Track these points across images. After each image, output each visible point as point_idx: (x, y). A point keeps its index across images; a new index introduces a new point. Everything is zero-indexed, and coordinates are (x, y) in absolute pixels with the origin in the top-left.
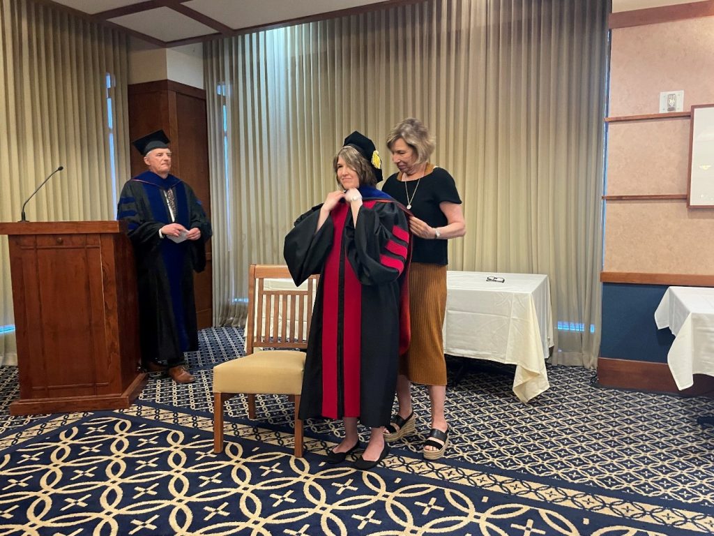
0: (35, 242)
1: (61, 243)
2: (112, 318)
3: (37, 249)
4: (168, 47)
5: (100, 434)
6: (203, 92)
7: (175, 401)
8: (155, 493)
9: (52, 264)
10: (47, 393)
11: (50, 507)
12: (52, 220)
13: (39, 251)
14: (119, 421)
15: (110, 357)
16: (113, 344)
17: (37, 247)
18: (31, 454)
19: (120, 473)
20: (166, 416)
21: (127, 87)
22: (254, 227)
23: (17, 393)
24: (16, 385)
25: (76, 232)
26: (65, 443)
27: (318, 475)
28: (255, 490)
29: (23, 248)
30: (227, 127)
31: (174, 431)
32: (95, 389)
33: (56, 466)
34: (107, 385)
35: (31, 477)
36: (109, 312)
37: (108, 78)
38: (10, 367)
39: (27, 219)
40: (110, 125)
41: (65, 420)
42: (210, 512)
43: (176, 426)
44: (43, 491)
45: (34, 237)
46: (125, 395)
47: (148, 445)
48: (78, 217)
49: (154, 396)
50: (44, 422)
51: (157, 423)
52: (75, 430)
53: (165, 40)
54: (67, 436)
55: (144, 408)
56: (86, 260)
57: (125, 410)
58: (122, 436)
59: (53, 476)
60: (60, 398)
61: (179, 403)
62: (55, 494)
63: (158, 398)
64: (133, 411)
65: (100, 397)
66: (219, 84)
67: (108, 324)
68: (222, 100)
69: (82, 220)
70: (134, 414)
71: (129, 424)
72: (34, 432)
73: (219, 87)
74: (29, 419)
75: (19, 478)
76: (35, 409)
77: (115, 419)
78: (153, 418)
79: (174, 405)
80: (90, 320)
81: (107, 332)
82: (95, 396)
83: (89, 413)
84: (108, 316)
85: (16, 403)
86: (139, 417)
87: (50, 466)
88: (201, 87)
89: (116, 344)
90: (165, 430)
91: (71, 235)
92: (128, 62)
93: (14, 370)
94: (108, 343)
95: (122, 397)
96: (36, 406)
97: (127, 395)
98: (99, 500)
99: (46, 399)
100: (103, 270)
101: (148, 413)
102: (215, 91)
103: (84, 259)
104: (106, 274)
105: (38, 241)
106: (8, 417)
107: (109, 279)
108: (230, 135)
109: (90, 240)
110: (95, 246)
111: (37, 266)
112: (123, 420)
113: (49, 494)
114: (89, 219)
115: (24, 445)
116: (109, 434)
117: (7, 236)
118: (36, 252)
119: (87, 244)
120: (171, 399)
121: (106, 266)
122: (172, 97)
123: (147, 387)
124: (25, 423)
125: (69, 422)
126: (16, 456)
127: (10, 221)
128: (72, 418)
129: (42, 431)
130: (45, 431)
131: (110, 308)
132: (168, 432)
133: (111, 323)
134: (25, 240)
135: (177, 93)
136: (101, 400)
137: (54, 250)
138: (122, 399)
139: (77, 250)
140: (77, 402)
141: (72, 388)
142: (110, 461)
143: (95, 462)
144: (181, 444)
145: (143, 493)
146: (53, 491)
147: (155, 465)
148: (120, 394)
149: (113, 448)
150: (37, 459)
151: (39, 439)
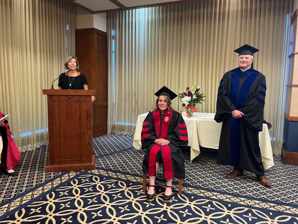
1: (70, 99)
4: (94, 14)
7: (112, 168)
9: (66, 108)
10: (61, 163)
11: (87, 217)
13: (60, 102)
14: (93, 176)
15: (88, 148)
16: (89, 142)
17: (60, 100)
18: (63, 192)
19: (108, 201)
20: (112, 174)
22: (127, 93)
25: (76, 94)
26: (76, 187)
29: (53, 100)
31: (120, 181)
32: (81, 161)
33: (78, 197)
34: (86, 160)
35: (69, 202)
39: (53, 88)
41: (69, 176)
45: (59, 96)
50: (60, 176)
51: (110, 178)
52: (76, 180)
53: (94, 11)
54: (74, 183)
56: (80, 106)
58: (99, 183)
59: (79, 202)
60: (66, 165)
63: (103, 166)
67: (88, 133)
72: (58, 181)
74: (53, 175)
76: (56, 169)
77: (90, 175)
79: (113, 170)
80: (80, 132)
82: (81, 164)
83: (78, 173)
84: (88, 130)
85: (48, 167)
86: (100, 174)
91: (74, 95)
94: (87, 142)
97: (94, 164)
98: (107, 213)
99: (61, 165)
101: (103, 173)
103: (79, 106)
104: (87, 112)
105: (60, 98)
107: (89, 115)
109: (82, 98)
110: (84, 100)
111: (59, 108)
112: (95, 176)
117: (47, 95)
121: (88, 109)
122: (95, 35)
124: (52, 178)
125: (71, 177)
126: (57, 193)
127: (47, 89)
128: (72, 174)
129: (62, 181)
131: (89, 127)
132: (117, 182)
133: (89, 133)
134: (55, 98)
135: (97, 34)
136: (83, 166)
137: (66, 102)
138: (92, 165)
139: (76, 102)
140: (74, 166)
141: (71, 160)
142: (100, 195)
143: (94, 195)
144: (126, 187)
145: (124, 210)
146: (83, 209)
147: (121, 197)
148: (91, 163)
149: (98, 189)
150: (67, 194)
151: (62, 184)
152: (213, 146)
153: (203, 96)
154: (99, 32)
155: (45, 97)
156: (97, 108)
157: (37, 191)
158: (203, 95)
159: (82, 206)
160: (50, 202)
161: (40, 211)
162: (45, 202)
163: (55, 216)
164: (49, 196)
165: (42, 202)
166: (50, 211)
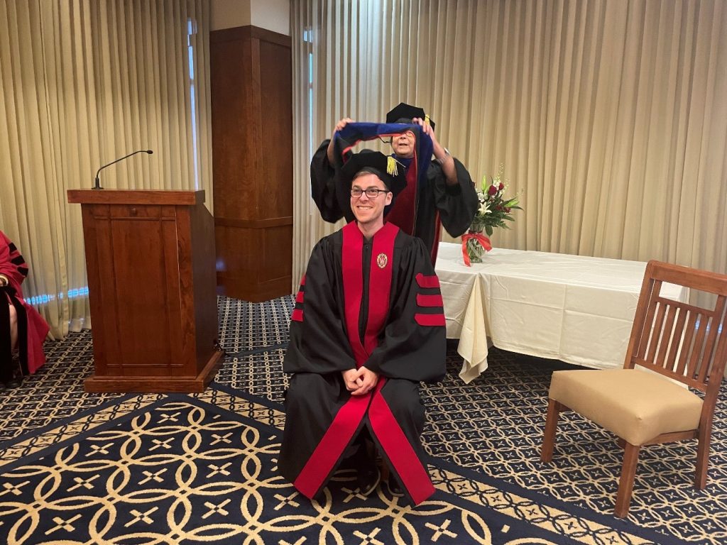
0: (109, 212)
1: (136, 214)
2: (187, 297)
3: (111, 220)
5: (173, 424)
6: (288, 39)
7: (251, 387)
9: (126, 236)
10: (121, 371)
12: (133, 189)
13: (113, 221)
14: (194, 408)
15: (185, 338)
16: (188, 324)
17: (112, 218)
20: (242, 407)
21: (208, 33)
25: (150, 203)
26: (136, 433)
27: (409, 510)
28: (336, 522)
29: (96, 217)
30: (312, 78)
31: (249, 428)
32: (170, 370)
33: (124, 464)
34: (183, 367)
35: (98, 476)
36: (184, 290)
37: (189, 23)
39: (100, 186)
40: (191, 74)
41: (139, 403)
42: (281, 501)
43: (251, 421)
45: (108, 207)
46: (200, 379)
49: (230, 379)
50: (118, 402)
51: (231, 415)
52: (148, 416)
54: (139, 423)
55: (219, 393)
56: (161, 231)
57: (200, 395)
58: (195, 429)
59: (121, 476)
60: (134, 378)
61: (255, 390)
62: (120, 502)
63: (234, 381)
64: (206, 396)
65: (175, 379)
66: (306, 30)
67: (184, 302)
68: (308, 47)
70: (209, 401)
71: (203, 412)
72: (105, 416)
73: (306, 33)
74: (103, 398)
76: (108, 387)
77: (188, 405)
78: (227, 407)
79: (251, 393)
80: (165, 298)
81: (183, 312)
82: (170, 377)
83: (163, 396)
84: (183, 294)
85: (90, 380)
86: (213, 404)
87: (118, 463)
88: (288, 34)
89: (192, 324)
90: (240, 424)
91: (145, 206)
92: (210, 6)
94: (183, 322)
95: (196, 381)
96: (111, 384)
97: (202, 379)
99: (121, 377)
100: (179, 245)
101: (223, 400)
102: (302, 37)
103: (158, 232)
104: (181, 249)
105: (111, 211)
106: (83, 393)
107: (185, 256)
108: (315, 87)
109: (166, 212)
110: (170, 218)
111: (111, 238)
112: (197, 408)
113: (114, 502)
115: (94, 432)
116: (182, 425)
117: (80, 204)
118: (110, 222)
119: (162, 216)
120: (247, 384)
121: (181, 240)
122: (256, 44)
123: (223, 367)
124: (98, 404)
125: (143, 405)
128: (148, 399)
129: (115, 414)
130: (118, 415)
131: (185, 286)
132: (243, 428)
133: (187, 302)
134: (99, 210)
135: (261, 40)
136: (175, 383)
137: (129, 222)
138: (197, 383)
139: (152, 222)
140: (151, 382)
141: (147, 367)
142: (181, 462)
143: (165, 462)
144: (255, 446)
145: (213, 511)
146: (119, 498)
147: (227, 473)
148: (195, 377)
149: (185, 445)
150: (106, 452)
151: (111, 425)
152: (521, 346)
153: (510, 208)
154: (267, 37)
156: (264, 230)
157: (45, 438)
158: (512, 204)
159: (119, 489)
160: (57, 469)
161: (20, 493)
162: (44, 469)
163: (45, 509)
164: (64, 452)
165: (38, 467)
166: (43, 492)
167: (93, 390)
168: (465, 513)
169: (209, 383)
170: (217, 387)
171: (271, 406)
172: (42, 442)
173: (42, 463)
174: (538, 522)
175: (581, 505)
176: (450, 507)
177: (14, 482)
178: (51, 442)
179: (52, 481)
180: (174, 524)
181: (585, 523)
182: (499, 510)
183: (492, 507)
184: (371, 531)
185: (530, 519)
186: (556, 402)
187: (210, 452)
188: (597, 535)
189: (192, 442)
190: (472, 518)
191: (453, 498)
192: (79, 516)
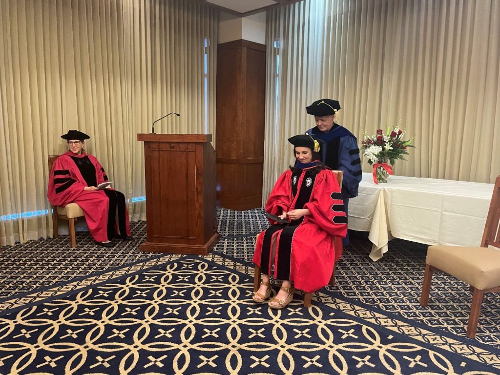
0: (159, 146)
1: (173, 147)
2: (200, 197)
3: (160, 151)
4: (244, 17)
5: (190, 269)
6: (264, 47)
7: (235, 254)
8: (219, 313)
9: (167, 161)
10: (161, 240)
11: (158, 311)
12: (170, 133)
13: (160, 152)
14: (201, 263)
15: (198, 222)
16: (200, 213)
18: (150, 276)
19: (199, 297)
20: (229, 264)
21: (216, 45)
23: (145, 238)
24: (145, 233)
25: (181, 141)
26: (169, 272)
27: (329, 322)
28: (283, 324)
29: (152, 149)
30: (279, 70)
31: (233, 274)
32: (188, 241)
33: (163, 286)
34: (195, 239)
35: (149, 291)
36: (199, 193)
37: (206, 40)
38: (143, 221)
39: (155, 132)
40: (206, 71)
41: (171, 258)
42: (253, 333)
43: (235, 271)
44: (155, 301)
45: (158, 143)
46: (205, 247)
47: (217, 281)
48: (184, 132)
49: (223, 249)
50: (159, 257)
51: (223, 267)
52: (176, 265)
53: (242, 12)
54: (171, 268)
55: (216, 256)
56: (187, 158)
57: (205, 257)
58: (202, 272)
59: (161, 292)
60: (168, 244)
61: (238, 256)
62: (161, 303)
63: (225, 251)
64: (209, 257)
65: (191, 246)
66: (276, 41)
67: (198, 200)
68: (276, 51)
69: (186, 133)
70: (210, 259)
71: (207, 265)
72: (153, 263)
73: (275, 42)
74: (151, 254)
75: (142, 290)
76: (154, 249)
77: (198, 261)
78: (221, 264)
79: (235, 257)
80: (188, 197)
81: (197, 206)
82: (188, 245)
83: (185, 256)
84: (198, 195)
85: (144, 244)
86: (213, 262)
87: (160, 286)
88: (263, 43)
89: (202, 213)
90: (228, 272)
91: (179, 143)
92: (218, 29)
93: (145, 224)
94: (197, 212)
96: (155, 247)
97: (207, 247)
98: (186, 312)
99: (161, 244)
100: (196, 167)
101: (218, 260)
102: (273, 45)
103: (185, 158)
106: (140, 252)
107: (199, 172)
108: (280, 75)
109: (190, 146)
110: (191, 150)
111: (159, 160)
112: (203, 263)
113: (158, 303)
114: (190, 133)
115: (146, 270)
116: (194, 270)
117: (143, 142)
118: (159, 153)
119: (187, 149)
120: (233, 253)
121: (198, 164)
122: (244, 50)
123: (218, 243)
124: (148, 257)
125: (172, 259)
126: (142, 277)
127: (147, 133)
128: (175, 257)
129: (157, 263)
130: (159, 263)
131: (199, 191)
132: (229, 275)
133: (199, 200)
134: (153, 145)
135: (247, 48)
136: (191, 248)
137: (169, 152)
138: (204, 249)
139: (182, 152)
140: (178, 247)
141: (175, 238)
142: (194, 288)
143: (185, 287)
144: (237, 283)
145: (212, 312)
146: (160, 302)
147: (220, 295)
148: (202, 246)
149: (196, 280)
150: (153, 280)
151: (155, 267)
153: (406, 146)
154: (251, 45)
155: (141, 144)
156: (245, 165)
158: (408, 144)
159: (160, 298)
160: (127, 286)
161: (108, 296)
162: (120, 286)
163: (121, 304)
164: (131, 279)
165: (117, 285)
166: (120, 296)
167: (145, 250)
168: (364, 327)
169: (210, 251)
170: (215, 253)
171: (246, 264)
172: (118, 274)
173: (118, 283)
174: (413, 336)
175: (444, 329)
176: (355, 323)
177: (105, 291)
178: (123, 274)
179: (125, 291)
180: (190, 316)
181: (445, 339)
182: (388, 328)
183: (383, 326)
184: (304, 330)
185: (407, 334)
186: (430, 266)
187: (210, 284)
188: (452, 345)
189: (200, 279)
190: (369, 330)
191: (357, 319)
192: (139, 308)
